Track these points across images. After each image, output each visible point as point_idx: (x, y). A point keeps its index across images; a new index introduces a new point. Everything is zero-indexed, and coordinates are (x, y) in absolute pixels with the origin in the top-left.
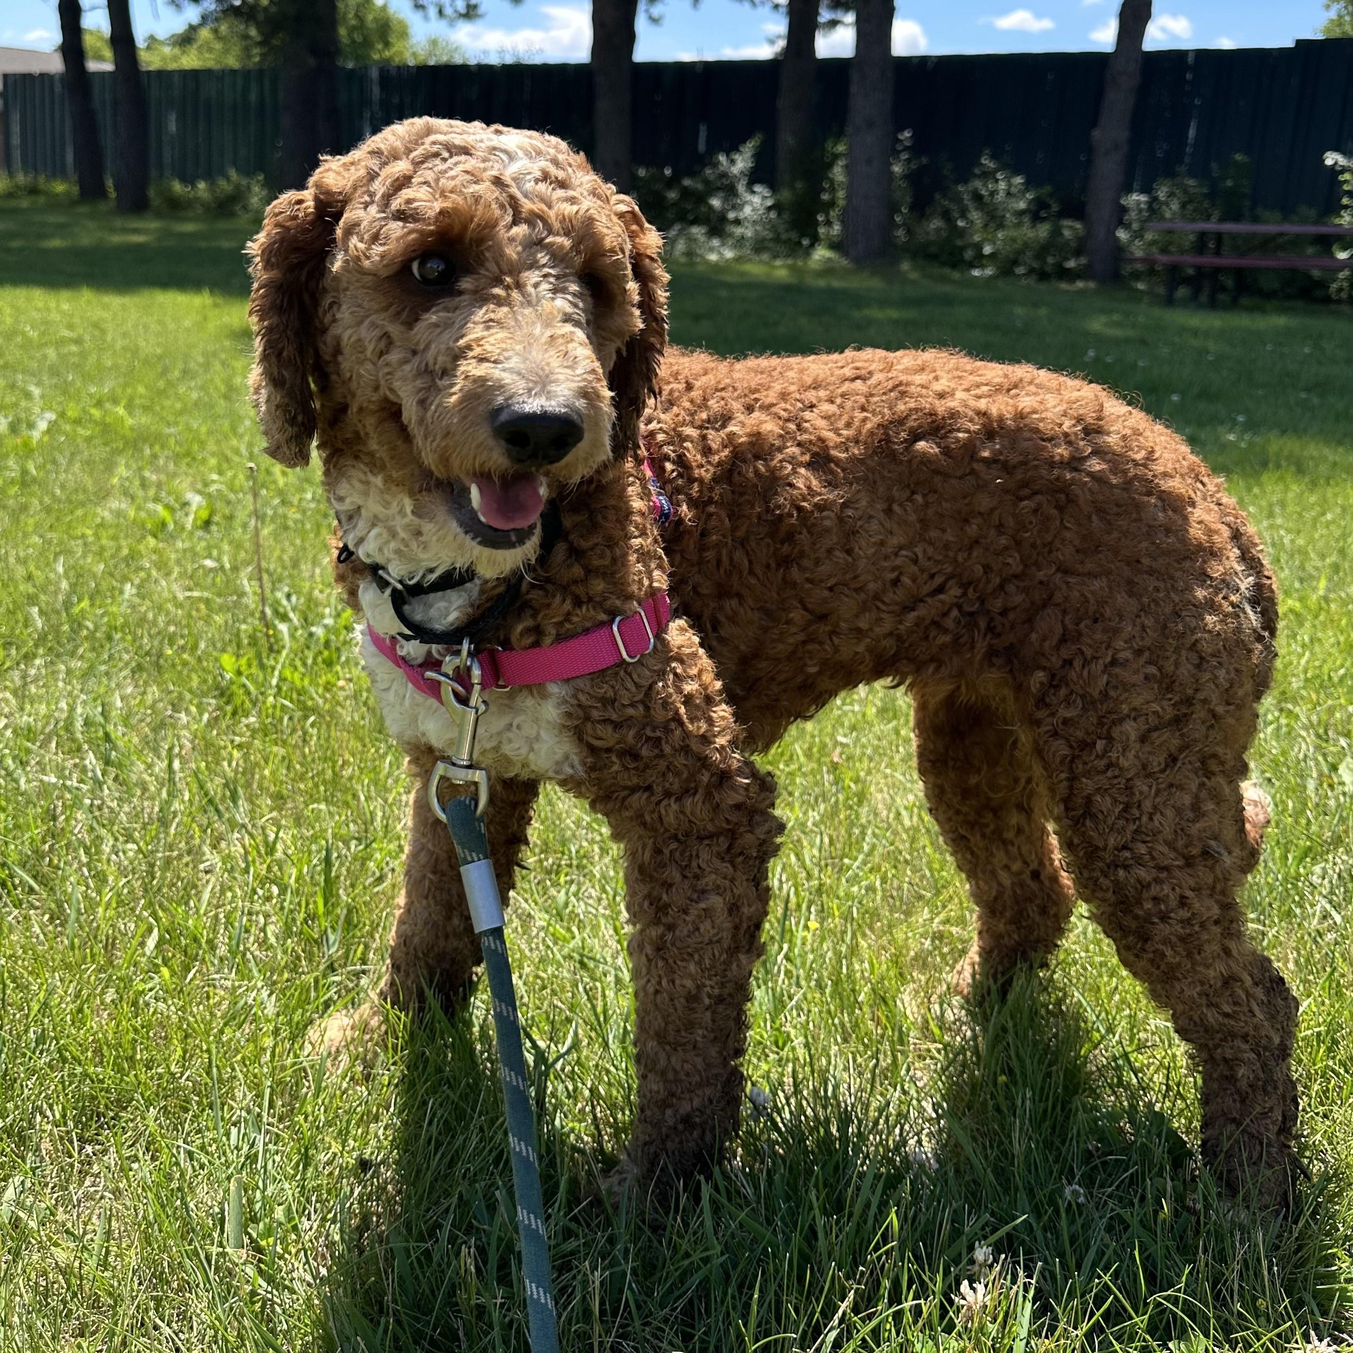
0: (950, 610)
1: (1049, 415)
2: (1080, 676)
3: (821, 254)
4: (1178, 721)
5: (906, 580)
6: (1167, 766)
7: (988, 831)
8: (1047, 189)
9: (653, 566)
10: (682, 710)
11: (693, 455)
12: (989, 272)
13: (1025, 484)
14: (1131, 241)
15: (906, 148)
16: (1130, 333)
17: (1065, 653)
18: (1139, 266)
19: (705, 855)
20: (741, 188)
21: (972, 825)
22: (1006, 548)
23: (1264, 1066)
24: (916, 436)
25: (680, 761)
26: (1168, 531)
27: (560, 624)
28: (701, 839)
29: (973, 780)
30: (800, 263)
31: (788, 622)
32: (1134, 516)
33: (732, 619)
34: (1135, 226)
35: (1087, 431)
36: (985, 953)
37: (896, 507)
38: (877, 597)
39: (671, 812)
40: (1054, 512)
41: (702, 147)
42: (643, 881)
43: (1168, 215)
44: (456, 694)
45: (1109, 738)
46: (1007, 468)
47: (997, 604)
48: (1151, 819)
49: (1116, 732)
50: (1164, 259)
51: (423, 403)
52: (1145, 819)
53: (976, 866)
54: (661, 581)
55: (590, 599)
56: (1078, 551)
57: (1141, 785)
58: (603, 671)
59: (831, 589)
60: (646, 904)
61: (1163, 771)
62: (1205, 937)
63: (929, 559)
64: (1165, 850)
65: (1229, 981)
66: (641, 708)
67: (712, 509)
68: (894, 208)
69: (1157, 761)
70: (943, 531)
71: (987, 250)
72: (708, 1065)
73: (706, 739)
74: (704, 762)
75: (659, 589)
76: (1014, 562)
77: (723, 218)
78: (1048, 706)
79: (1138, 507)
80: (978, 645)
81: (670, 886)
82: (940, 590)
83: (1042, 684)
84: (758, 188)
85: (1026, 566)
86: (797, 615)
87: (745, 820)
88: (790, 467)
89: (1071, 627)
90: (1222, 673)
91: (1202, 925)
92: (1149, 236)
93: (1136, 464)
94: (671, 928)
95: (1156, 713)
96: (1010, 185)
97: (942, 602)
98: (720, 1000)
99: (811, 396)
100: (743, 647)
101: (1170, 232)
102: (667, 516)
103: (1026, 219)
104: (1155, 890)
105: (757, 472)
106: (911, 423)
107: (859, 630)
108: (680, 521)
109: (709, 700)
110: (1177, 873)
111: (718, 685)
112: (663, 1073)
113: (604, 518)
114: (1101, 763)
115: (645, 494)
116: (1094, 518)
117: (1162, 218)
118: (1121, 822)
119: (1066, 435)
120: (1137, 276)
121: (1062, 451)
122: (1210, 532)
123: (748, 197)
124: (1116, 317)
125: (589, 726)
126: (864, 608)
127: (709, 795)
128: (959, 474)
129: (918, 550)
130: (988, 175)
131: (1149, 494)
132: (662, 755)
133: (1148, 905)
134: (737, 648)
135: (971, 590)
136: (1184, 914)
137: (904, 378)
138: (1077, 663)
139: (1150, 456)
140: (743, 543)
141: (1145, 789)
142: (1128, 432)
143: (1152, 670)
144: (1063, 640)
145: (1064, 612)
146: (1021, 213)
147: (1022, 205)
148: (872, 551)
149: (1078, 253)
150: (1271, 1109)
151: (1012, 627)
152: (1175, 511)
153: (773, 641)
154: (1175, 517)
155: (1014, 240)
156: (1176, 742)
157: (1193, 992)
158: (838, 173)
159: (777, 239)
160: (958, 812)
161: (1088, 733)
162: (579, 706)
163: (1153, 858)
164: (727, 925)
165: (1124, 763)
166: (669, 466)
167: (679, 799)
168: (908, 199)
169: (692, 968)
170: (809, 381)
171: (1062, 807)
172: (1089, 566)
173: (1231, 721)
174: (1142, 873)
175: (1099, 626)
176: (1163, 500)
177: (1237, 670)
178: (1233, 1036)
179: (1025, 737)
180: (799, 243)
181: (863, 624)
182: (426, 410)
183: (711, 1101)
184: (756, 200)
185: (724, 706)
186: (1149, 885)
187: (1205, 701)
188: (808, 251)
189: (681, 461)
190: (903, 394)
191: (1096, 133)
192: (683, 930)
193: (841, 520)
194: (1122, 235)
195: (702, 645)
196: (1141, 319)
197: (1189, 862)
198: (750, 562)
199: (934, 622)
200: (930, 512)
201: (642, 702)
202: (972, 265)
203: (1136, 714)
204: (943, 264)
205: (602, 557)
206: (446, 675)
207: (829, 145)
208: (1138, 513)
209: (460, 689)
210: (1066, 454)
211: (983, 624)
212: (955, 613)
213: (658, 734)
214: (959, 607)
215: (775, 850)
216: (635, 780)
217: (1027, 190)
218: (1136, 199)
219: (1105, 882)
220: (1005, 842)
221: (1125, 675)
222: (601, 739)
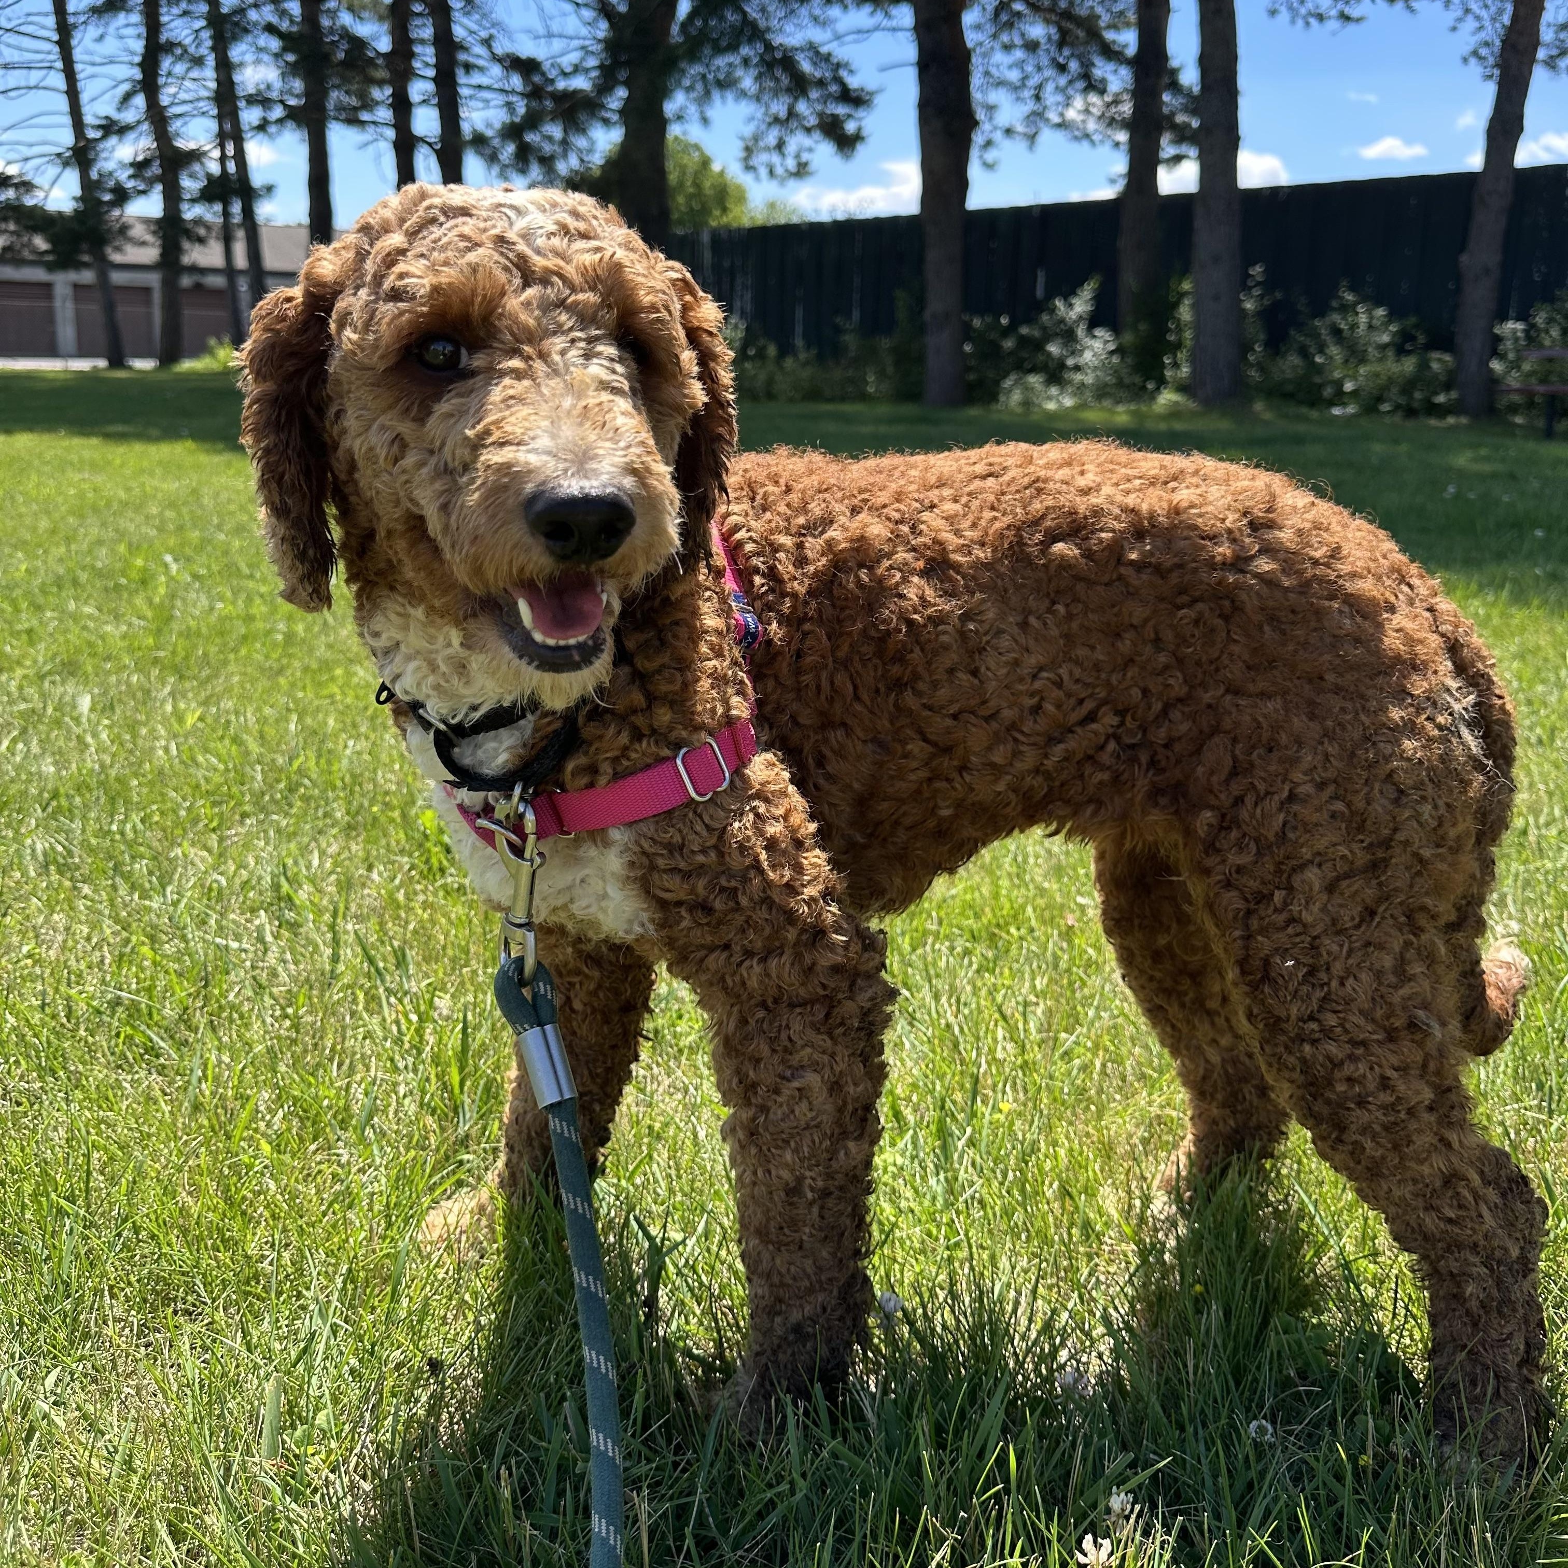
0: (1106, 741)
1: (1210, 508)
2: (1253, 816)
3: (1167, 397)
4: (1375, 867)
5: (1049, 707)
6: (1362, 921)
7: (1187, 999)
8: (1413, 320)
9: (730, 691)
10: (763, 856)
11: (785, 567)
12: (1351, 409)
13: (1182, 591)
14: (1508, 372)
15: (1258, 284)
16: (1499, 467)
17: (1236, 788)
18: (1516, 398)
19: (796, 1026)
20: (1080, 332)
21: (1167, 993)
22: (1166, 667)
23: (1499, 1283)
24: (1053, 537)
25: (762, 914)
26: (1357, 641)
27: (615, 760)
28: (792, 1006)
29: (1162, 941)
30: (1144, 408)
31: (906, 756)
32: (1313, 624)
33: (840, 753)
34: (1511, 356)
35: (1254, 526)
36: (1198, 1141)
37: (1032, 620)
38: (1013, 727)
39: (753, 973)
40: (1219, 622)
41: (1040, 293)
42: (729, 1055)
43: (1547, 342)
44: (510, 844)
45: (1290, 889)
46: (1159, 571)
47: (1160, 735)
48: (1342, 984)
49: (1296, 881)
50: (1541, 389)
51: (445, 508)
52: (1334, 984)
53: (1179, 1040)
54: (741, 708)
55: (654, 731)
56: (1249, 668)
57: (1329, 944)
58: (669, 812)
59: (955, 717)
60: (735, 1080)
61: (1357, 927)
62: (1413, 1125)
63: (1077, 681)
64: (1361, 1021)
65: (1451, 1179)
66: (713, 854)
67: (807, 626)
68: (1246, 348)
69: (1349, 915)
70: (1093, 648)
71: (1349, 386)
72: (820, 1269)
73: (791, 889)
74: (791, 917)
75: (739, 718)
76: (1177, 684)
77: (1062, 366)
78: (1218, 851)
79: (1319, 613)
80: (1139, 783)
81: (758, 1061)
82: (1091, 717)
83: (1210, 825)
84: (1099, 332)
85: (1192, 687)
86: (916, 747)
87: (845, 985)
88: (898, 575)
89: (1241, 757)
90: (1427, 809)
91: (1411, 1112)
92: (1526, 367)
93: (1316, 562)
94: (764, 1109)
95: (1343, 857)
96: (1371, 318)
97: (1096, 733)
98: (825, 1194)
99: (933, 495)
100: (856, 786)
101: (1550, 360)
102: (754, 636)
103: (1390, 353)
104: (1348, 1069)
105: (858, 581)
106: (1048, 523)
107: (993, 765)
108: (769, 642)
109: (799, 844)
110: (1376, 1049)
111: (813, 827)
112: (769, 1276)
113: (675, 636)
114: (1281, 918)
115: (725, 612)
116: (1267, 628)
117: (1541, 346)
118: (1305, 989)
119: (1230, 531)
120: (1513, 409)
121: (1224, 550)
122: (1411, 641)
123: (1089, 342)
124: (1483, 452)
125: (656, 876)
126: (997, 739)
127: (798, 956)
128: (1106, 578)
129: (1063, 671)
130: (1346, 309)
131: (1332, 597)
132: (738, 908)
133: (1341, 1088)
134: (850, 786)
135: (1129, 718)
136: (1386, 1098)
137: (1042, 473)
138: (1249, 800)
139: (1335, 553)
140: (845, 664)
141: (1335, 948)
142: (1308, 525)
143: (1339, 806)
144: (1234, 773)
145: (1235, 740)
146: (1383, 347)
147: (1385, 338)
148: (1004, 671)
149: (1447, 387)
150: (1510, 1336)
151: (1178, 762)
152: (1364, 617)
153: (892, 777)
154: (1367, 624)
155: (1377, 375)
156: (1370, 893)
157: (1406, 1191)
158: (1185, 313)
159: (1120, 384)
160: (1151, 979)
161: (1263, 883)
162: (644, 853)
163: (1346, 1031)
164: (829, 1107)
165: (1307, 917)
166: (758, 580)
167: (763, 960)
168: (1262, 336)
169: (788, 1156)
170: (933, 480)
171: (1237, 970)
172: (1262, 685)
173: (1443, 867)
174: (1332, 1048)
175: (1275, 755)
176: (1351, 606)
177: (1448, 805)
178: (1460, 1247)
179: (1197, 889)
180: (1144, 388)
181: (998, 757)
182: (449, 515)
183: (824, 1309)
184: (1097, 345)
185: (817, 851)
186: (1342, 1063)
187: (1406, 843)
188: (1153, 396)
189: (772, 574)
190: (1039, 491)
191: (1464, 259)
192: (777, 1113)
193: (963, 634)
194: (1496, 366)
195: (792, 781)
196: (1512, 453)
197: (1392, 1036)
198: (855, 688)
199: (1090, 758)
200: (1075, 625)
201: (715, 847)
202: (1331, 403)
203: (1320, 859)
204: (1301, 403)
205: (671, 681)
206: (498, 823)
207: (1173, 284)
208: (1319, 620)
209: (513, 837)
210: (1228, 552)
211: (1144, 758)
212: (1112, 746)
213: (733, 883)
214: (1117, 738)
215: (888, 1019)
216: (709, 939)
217: (1390, 322)
218: (1512, 327)
219: (1292, 1060)
220: (1210, 1014)
221: (1304, 812)
222: (667, 891)
